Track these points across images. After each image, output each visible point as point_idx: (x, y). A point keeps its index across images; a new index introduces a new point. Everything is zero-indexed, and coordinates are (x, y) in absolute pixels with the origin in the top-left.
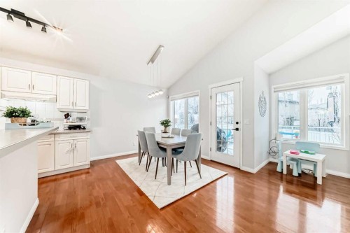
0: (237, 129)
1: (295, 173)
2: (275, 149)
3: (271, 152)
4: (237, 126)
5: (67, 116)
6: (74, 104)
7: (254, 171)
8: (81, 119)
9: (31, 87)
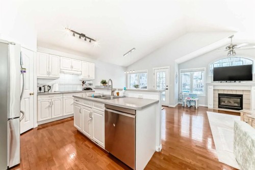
0: (167, 89)
1: (189, 106)
2: (181, 98)
3: (179, 100)
4: (167, 88)
5: (83, 83)
6: (89, 76)
7: (174, 106)
8: (90, 84)
9: (72, 67)
